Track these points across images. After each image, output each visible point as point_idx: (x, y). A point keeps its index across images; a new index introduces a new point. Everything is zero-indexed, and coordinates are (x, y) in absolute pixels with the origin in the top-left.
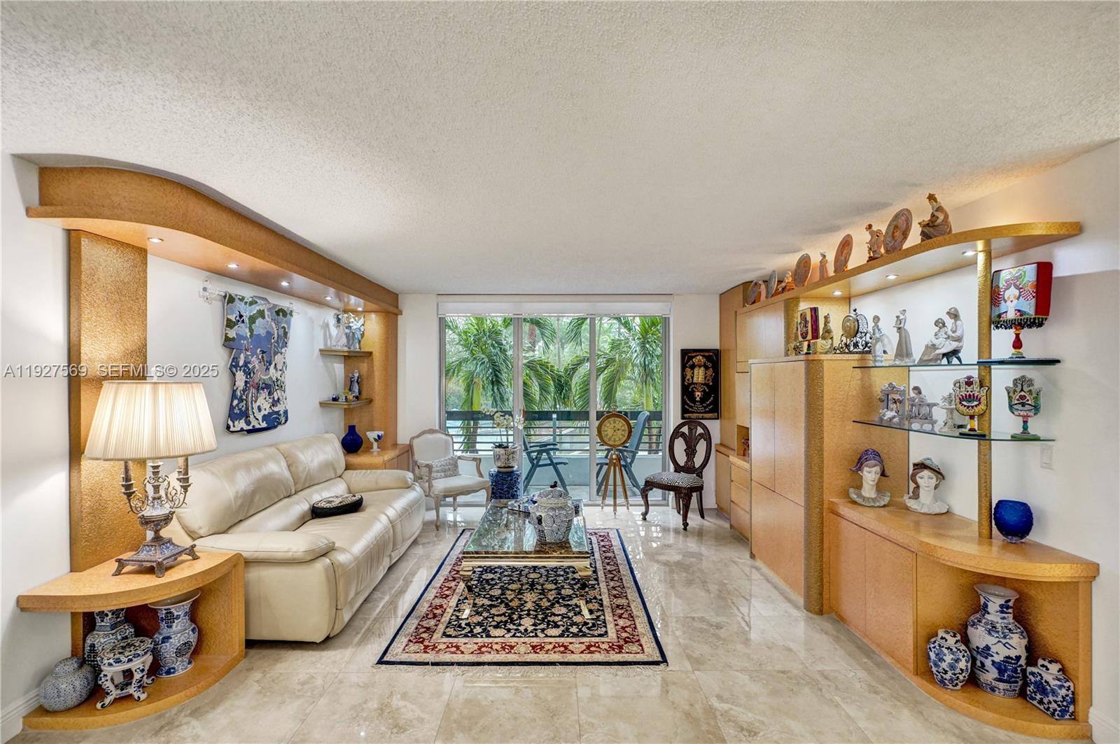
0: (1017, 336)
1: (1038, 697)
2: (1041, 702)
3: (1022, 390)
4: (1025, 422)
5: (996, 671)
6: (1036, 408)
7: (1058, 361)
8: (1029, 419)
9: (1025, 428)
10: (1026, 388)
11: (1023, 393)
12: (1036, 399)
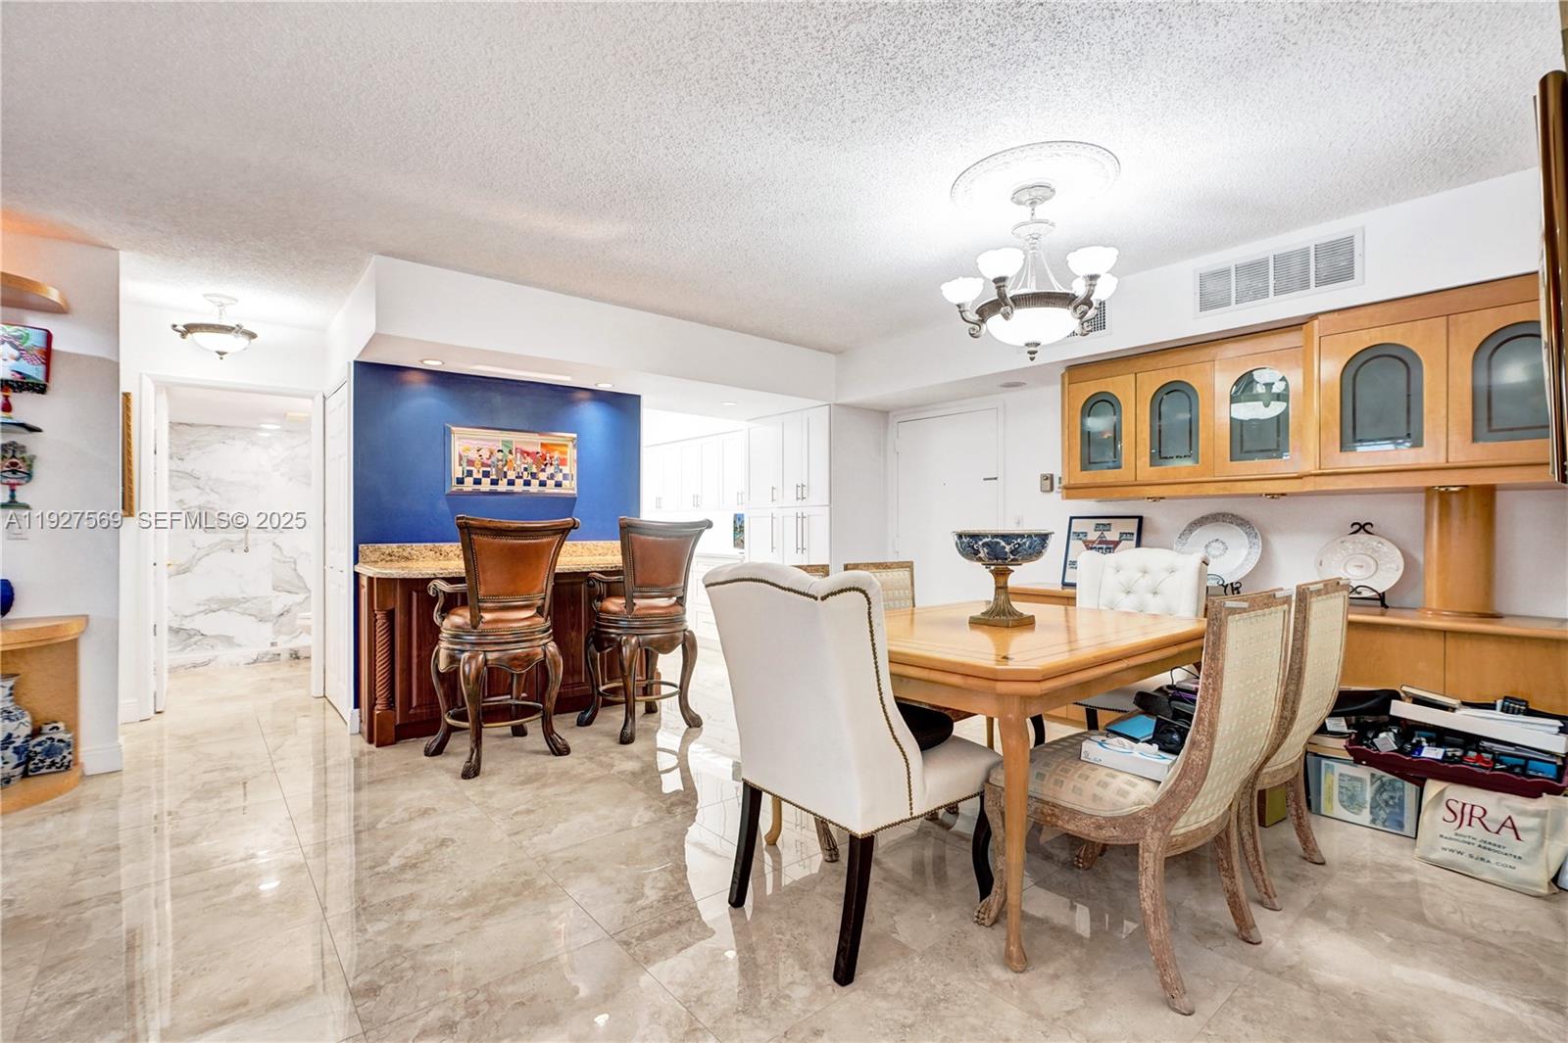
0: (6, 397)
1: (48, 761)
2: (53, 763)
3: (13, 457)
4: (13, 491)
5: (16, 756)
6: (29, 476)
7: (39, 430)
8: (18, 488)
9: (13, 496)
10: (18, 455)
11: (14, 460)
12: (30, 466)
